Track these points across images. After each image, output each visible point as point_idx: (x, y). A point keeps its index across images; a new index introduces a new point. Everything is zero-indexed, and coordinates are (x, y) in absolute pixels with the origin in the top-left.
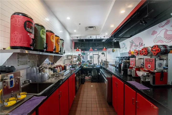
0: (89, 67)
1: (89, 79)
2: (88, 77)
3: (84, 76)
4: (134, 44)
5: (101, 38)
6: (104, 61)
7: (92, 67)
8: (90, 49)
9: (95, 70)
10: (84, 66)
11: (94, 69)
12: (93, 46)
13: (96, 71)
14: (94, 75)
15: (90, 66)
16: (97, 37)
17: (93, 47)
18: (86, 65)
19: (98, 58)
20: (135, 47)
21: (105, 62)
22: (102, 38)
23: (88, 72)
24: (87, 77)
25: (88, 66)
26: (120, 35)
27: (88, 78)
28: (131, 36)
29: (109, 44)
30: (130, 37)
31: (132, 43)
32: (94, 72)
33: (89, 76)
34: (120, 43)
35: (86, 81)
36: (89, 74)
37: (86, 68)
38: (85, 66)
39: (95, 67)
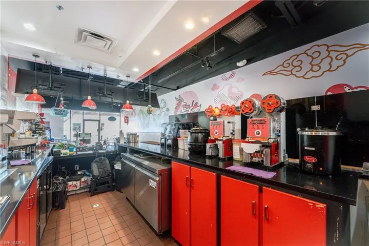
0: (80, 151)
1: (81, 189)
2: (78, 183)
3: (65, 183)
4: (183, 103)
5: (120, 78)
6: (128, 135)
7: (92, 152)
8: (87, 99)
9: (103, 158)
10: (63, 151)
11: (100, 155)
12: (93, 95)
13: (107, 161)
14: (100, 172)
15: (84, 150)
16: (107, 72)
17: (96, 96)
18: (69, 147)
19: (99, 130)
20: (185, 109)
21: (131, 137)
22: (123, 77)
23: (77, 167)
24: (74, 183)
25: (78, 149)
26: (159, 82)
27: (76, 187)
28: (178, 88)
29: (138, 96)
30: (176, 90)
31: (180, 100)
32: (101, 163)
33: (83, 180)
34: (158, 97)
35: (69, 198)
36: (79, 173)
37: (70, 156)
38: (67, 151)
39: (100, 151)
